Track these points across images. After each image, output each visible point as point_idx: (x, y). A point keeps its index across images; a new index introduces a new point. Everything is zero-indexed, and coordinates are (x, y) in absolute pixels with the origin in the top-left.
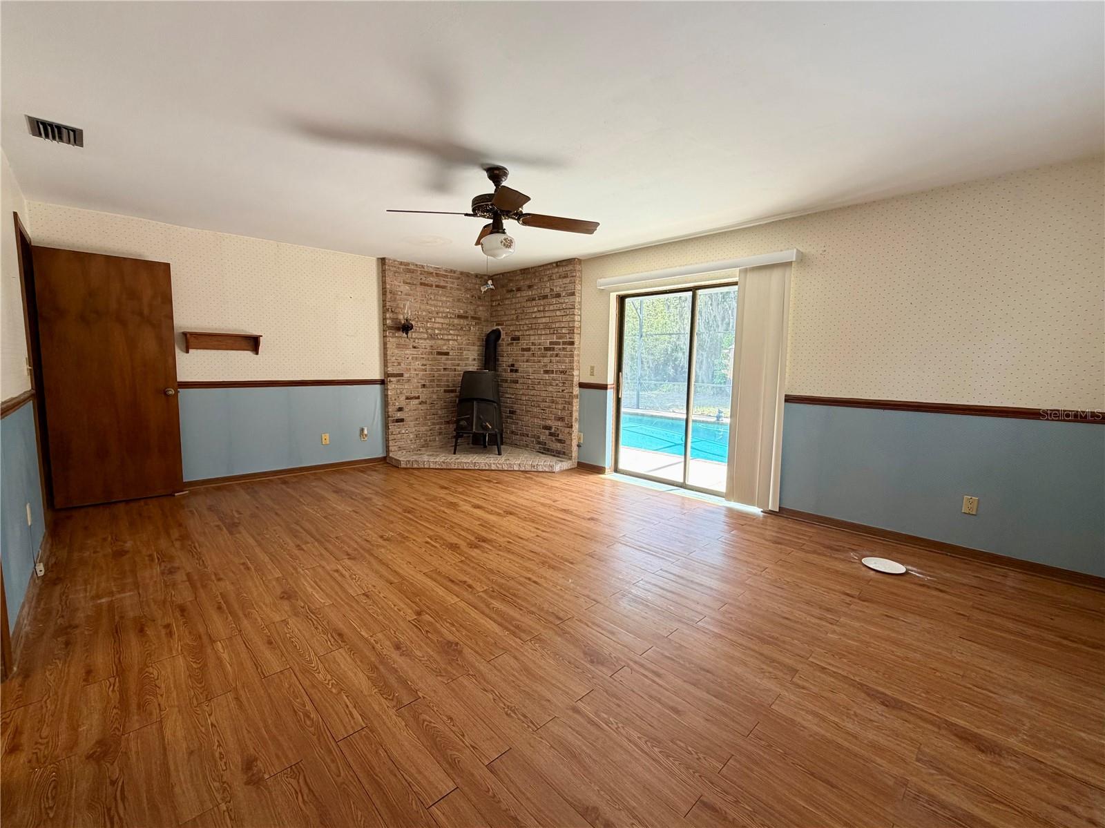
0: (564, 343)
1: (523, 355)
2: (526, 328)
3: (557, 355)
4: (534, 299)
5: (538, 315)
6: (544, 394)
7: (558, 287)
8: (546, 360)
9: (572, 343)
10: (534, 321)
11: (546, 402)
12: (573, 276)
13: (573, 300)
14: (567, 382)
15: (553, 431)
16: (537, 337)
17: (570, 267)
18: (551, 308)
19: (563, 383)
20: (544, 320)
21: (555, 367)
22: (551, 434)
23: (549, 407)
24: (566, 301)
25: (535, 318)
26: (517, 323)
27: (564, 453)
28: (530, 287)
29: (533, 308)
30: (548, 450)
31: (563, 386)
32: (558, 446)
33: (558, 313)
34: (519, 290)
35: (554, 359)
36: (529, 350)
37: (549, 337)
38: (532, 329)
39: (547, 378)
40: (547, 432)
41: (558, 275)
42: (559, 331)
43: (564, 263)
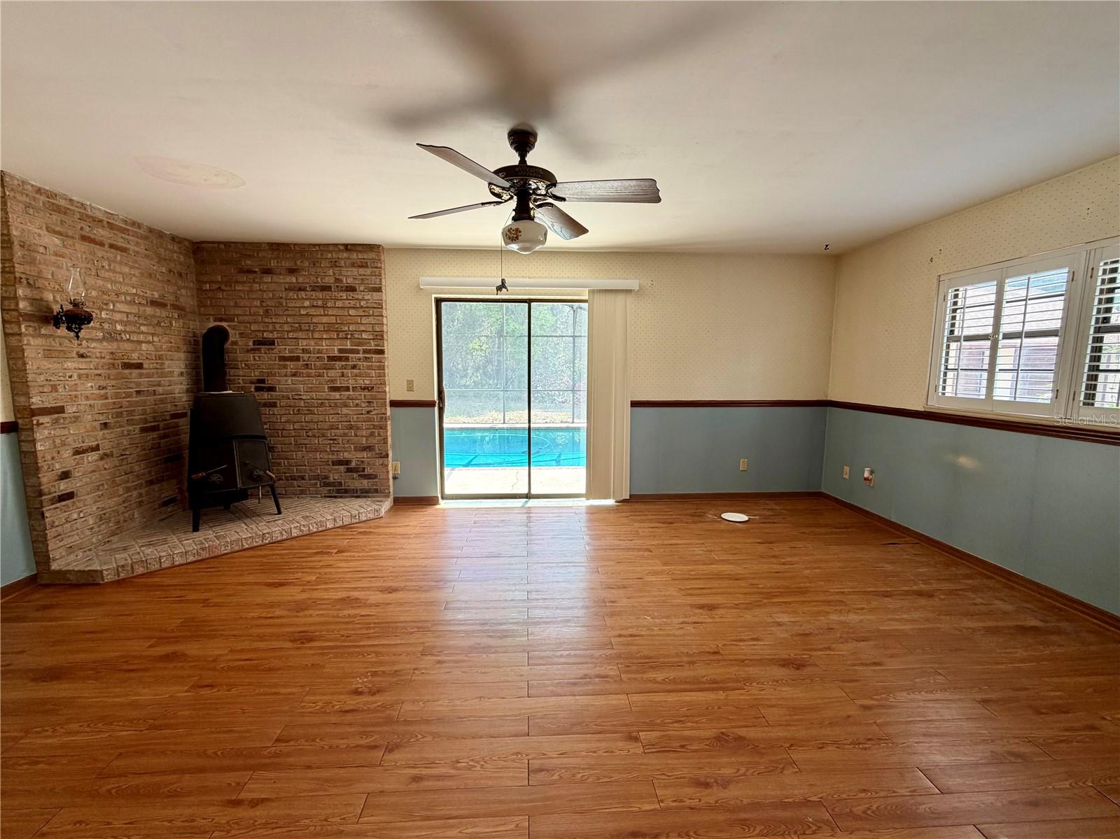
0: (365, 351)
1: (285, 367)
2: (286, 328)
3: (354, 367)
4: (304, 290)
5: (312, 311)
6: (333, 419)
7: (350, 276)
8: (332, 373)
9: (382, 352)
10: (306, 320)
11: (337, 428)
12: (376, 267)
13: (378, 298)
14: (375, 401)
15: (353, 464)
16: (312, 343)
17: (372, 255)
18: (339, 304)
19: (368, 402)
20: (325, 320)
21: (351, 383)
22: (349, 470)
23: (345, 435)
24: (366, 297)
25: (307, 315)
26: (267, 320)
27: (376, 491)
28: (292, 271)
29: (305, 302)
30: (346, 491)
31: (367, 406)
32: (365, 483)
33: (352, 312)
34: (268, 271)
35: (348, 372)
36: (298, 359)
37: (337, 342)
38: (301, 330)
39: (338, 397)
40: (342, 468)
41: (348, 262)
42: (356, 336)
43: (360, 249)
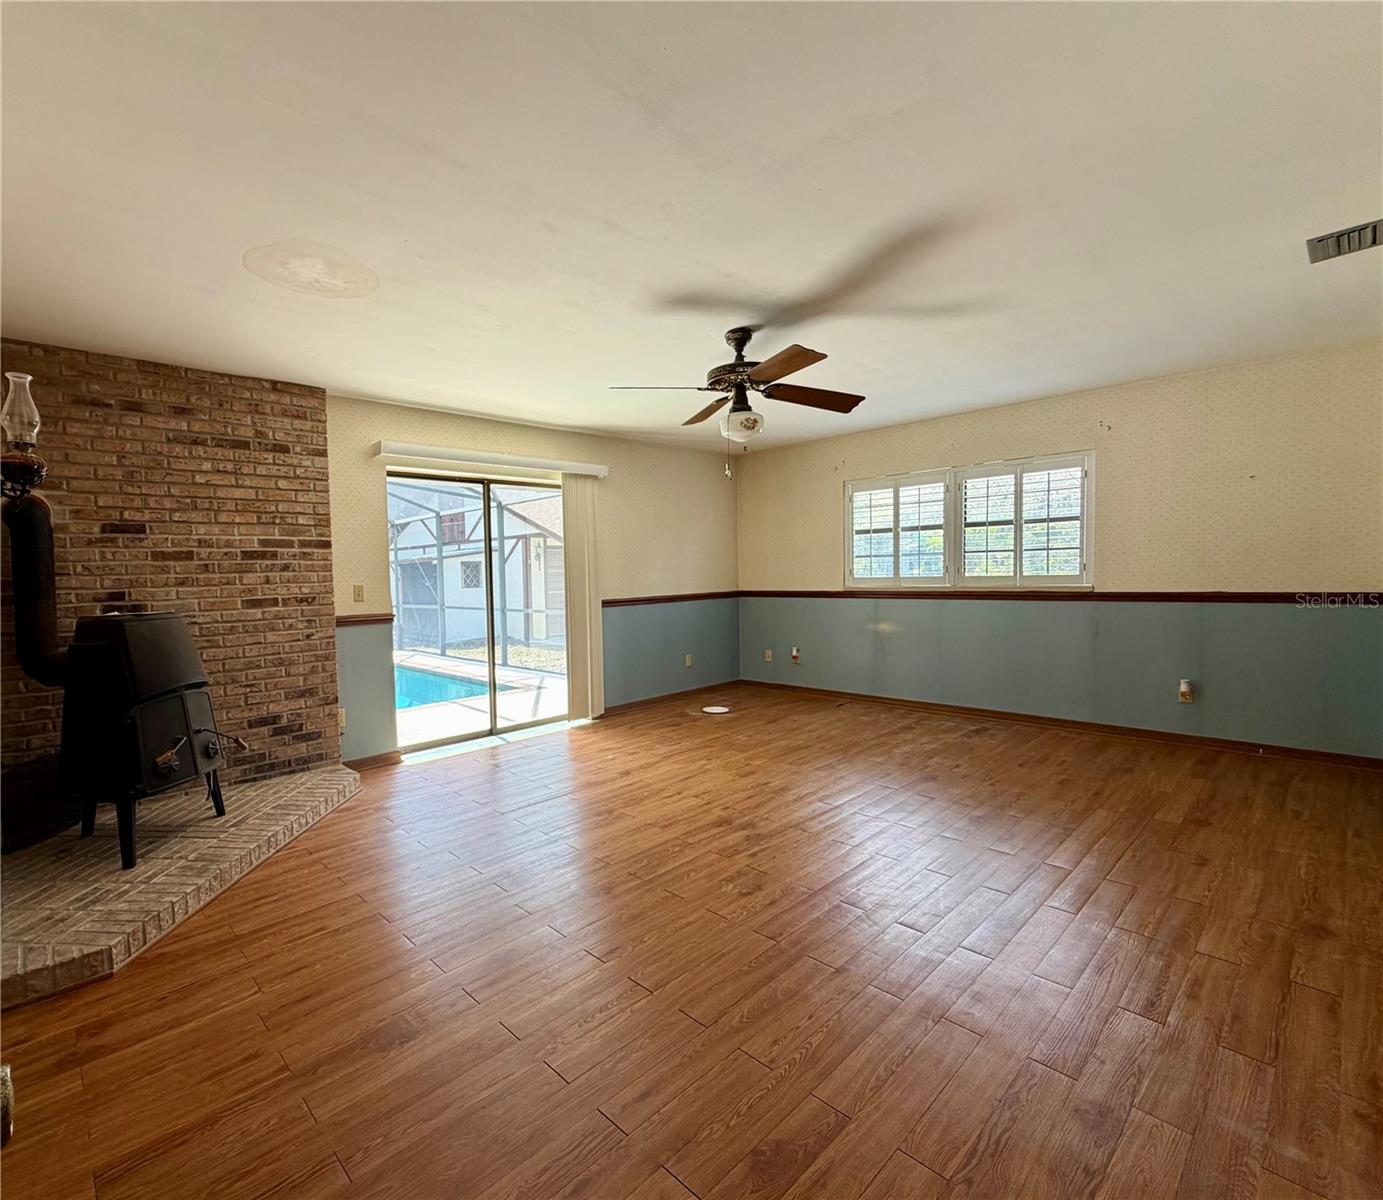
0: (303, 544)
1: (165, 570)
2: (168, 504)
3: (285, 568)
4: (203, 443)
5: (216, 479)
6: (252, 652)
7: (280, 429)
8: (249, 578)
9: (327, 545)
10: (203, 492)
11: (259, 667)
12: (319, 421)
13: (322, 465)
14: (317, 619)
15: (284, 721)
16: (216, 529)
17: (312, 402)
18: (262, 470)
19: (309, 621)
20: (238, 493)
21: (281, 592)
22: (277, 732)
23: (270, 676)
24: (305, 463)
25: (207, 484)
26: (130, 490)
27: (320, 757)
28: (180, 411)
29: (203, 463)
30: (272, 767)
31: (307, 628)
32: (303, 749)
33: (282, 484)
34: (135, 407)
35: (275, 575)
36: (189, 556)
37: (258, 529)
38: (196, 508)
39: (260, 616)
40: (265, 730)
41: (277, 408)
42: (289, 521)
43: (296, 391)
